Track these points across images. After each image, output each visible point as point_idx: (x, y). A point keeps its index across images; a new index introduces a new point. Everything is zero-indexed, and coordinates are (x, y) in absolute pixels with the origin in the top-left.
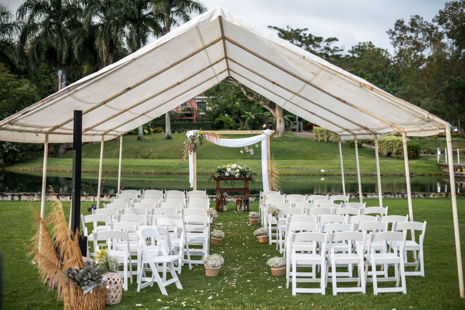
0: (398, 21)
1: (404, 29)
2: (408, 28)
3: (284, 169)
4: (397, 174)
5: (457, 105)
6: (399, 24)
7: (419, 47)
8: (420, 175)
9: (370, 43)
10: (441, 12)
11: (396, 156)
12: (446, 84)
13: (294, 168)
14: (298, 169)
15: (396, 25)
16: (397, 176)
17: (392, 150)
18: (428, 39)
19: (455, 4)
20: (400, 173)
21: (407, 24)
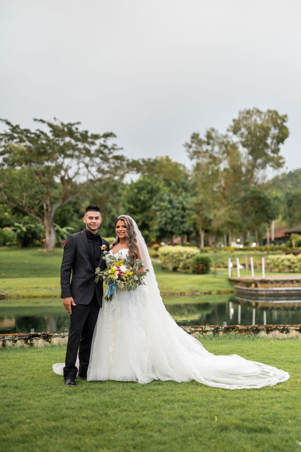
0: (194, 134)
1: (200, 142)
2: (204, 142)
3: (31, 289)
4: (176, 292)
5: (253, 216)
6: (195, 137)
7: (215, 161)
8: (205, 293)
9: (167, 157)
10: (234, 121)
11: (184, 271)
12: (242, 194)
13: (46, 288)
14: (50, 289)
15: (193, 138)
16: (176, 295)
17: (179, 264)
18: (224, 152)
19: (248, 112)
20: (180, 291)
21: (203, 136)
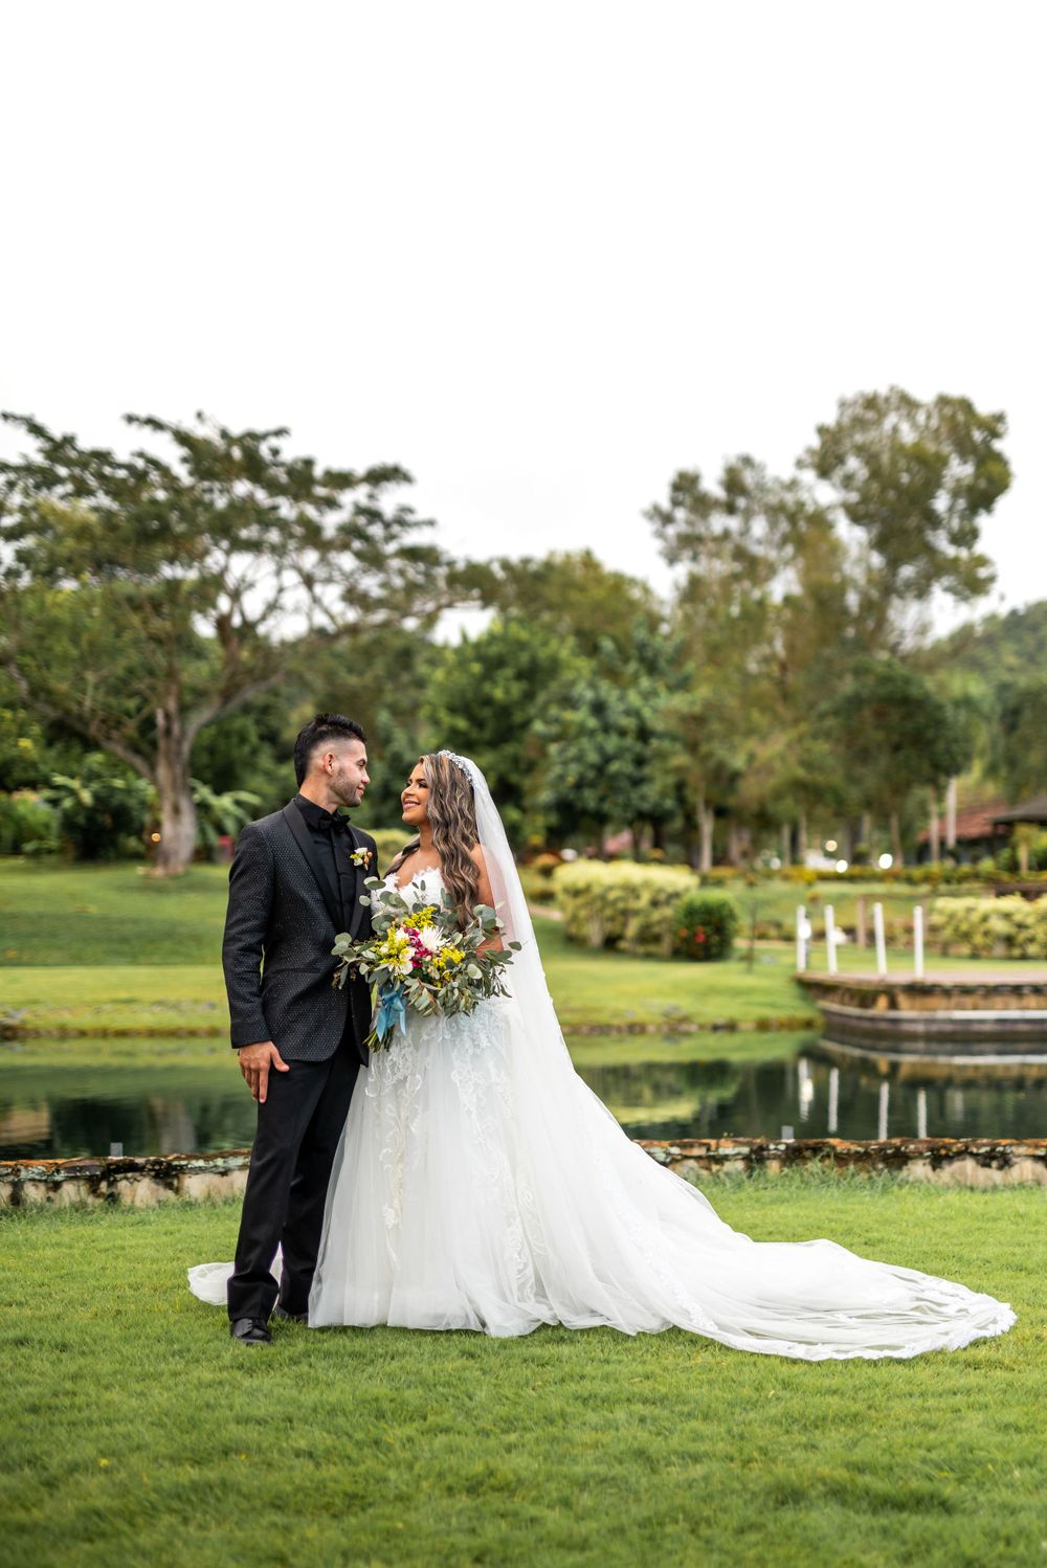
0: (683, 476)
1: (703, 505)
2: (716, 503)
3: (107, 1007)
4: (615, 1022)
5: (884, 761)
6: (685, 485)
7: (753, 568)
9: (588, 554)
10: (822, 431)
11: (641, 949)
12: (848, 685)
13: (160, 1003)
15: (677, 488)
16: (614, 1034)
17: (625, 925)
18: (785, 540)
19: (871, 403)
20: (630, 1019)
21: (712, 485)
